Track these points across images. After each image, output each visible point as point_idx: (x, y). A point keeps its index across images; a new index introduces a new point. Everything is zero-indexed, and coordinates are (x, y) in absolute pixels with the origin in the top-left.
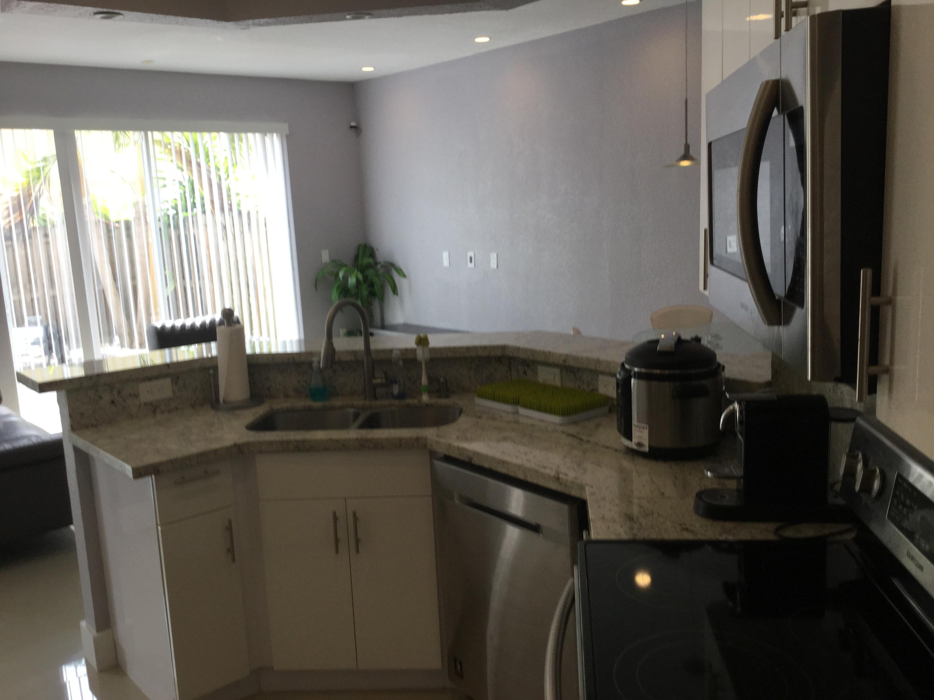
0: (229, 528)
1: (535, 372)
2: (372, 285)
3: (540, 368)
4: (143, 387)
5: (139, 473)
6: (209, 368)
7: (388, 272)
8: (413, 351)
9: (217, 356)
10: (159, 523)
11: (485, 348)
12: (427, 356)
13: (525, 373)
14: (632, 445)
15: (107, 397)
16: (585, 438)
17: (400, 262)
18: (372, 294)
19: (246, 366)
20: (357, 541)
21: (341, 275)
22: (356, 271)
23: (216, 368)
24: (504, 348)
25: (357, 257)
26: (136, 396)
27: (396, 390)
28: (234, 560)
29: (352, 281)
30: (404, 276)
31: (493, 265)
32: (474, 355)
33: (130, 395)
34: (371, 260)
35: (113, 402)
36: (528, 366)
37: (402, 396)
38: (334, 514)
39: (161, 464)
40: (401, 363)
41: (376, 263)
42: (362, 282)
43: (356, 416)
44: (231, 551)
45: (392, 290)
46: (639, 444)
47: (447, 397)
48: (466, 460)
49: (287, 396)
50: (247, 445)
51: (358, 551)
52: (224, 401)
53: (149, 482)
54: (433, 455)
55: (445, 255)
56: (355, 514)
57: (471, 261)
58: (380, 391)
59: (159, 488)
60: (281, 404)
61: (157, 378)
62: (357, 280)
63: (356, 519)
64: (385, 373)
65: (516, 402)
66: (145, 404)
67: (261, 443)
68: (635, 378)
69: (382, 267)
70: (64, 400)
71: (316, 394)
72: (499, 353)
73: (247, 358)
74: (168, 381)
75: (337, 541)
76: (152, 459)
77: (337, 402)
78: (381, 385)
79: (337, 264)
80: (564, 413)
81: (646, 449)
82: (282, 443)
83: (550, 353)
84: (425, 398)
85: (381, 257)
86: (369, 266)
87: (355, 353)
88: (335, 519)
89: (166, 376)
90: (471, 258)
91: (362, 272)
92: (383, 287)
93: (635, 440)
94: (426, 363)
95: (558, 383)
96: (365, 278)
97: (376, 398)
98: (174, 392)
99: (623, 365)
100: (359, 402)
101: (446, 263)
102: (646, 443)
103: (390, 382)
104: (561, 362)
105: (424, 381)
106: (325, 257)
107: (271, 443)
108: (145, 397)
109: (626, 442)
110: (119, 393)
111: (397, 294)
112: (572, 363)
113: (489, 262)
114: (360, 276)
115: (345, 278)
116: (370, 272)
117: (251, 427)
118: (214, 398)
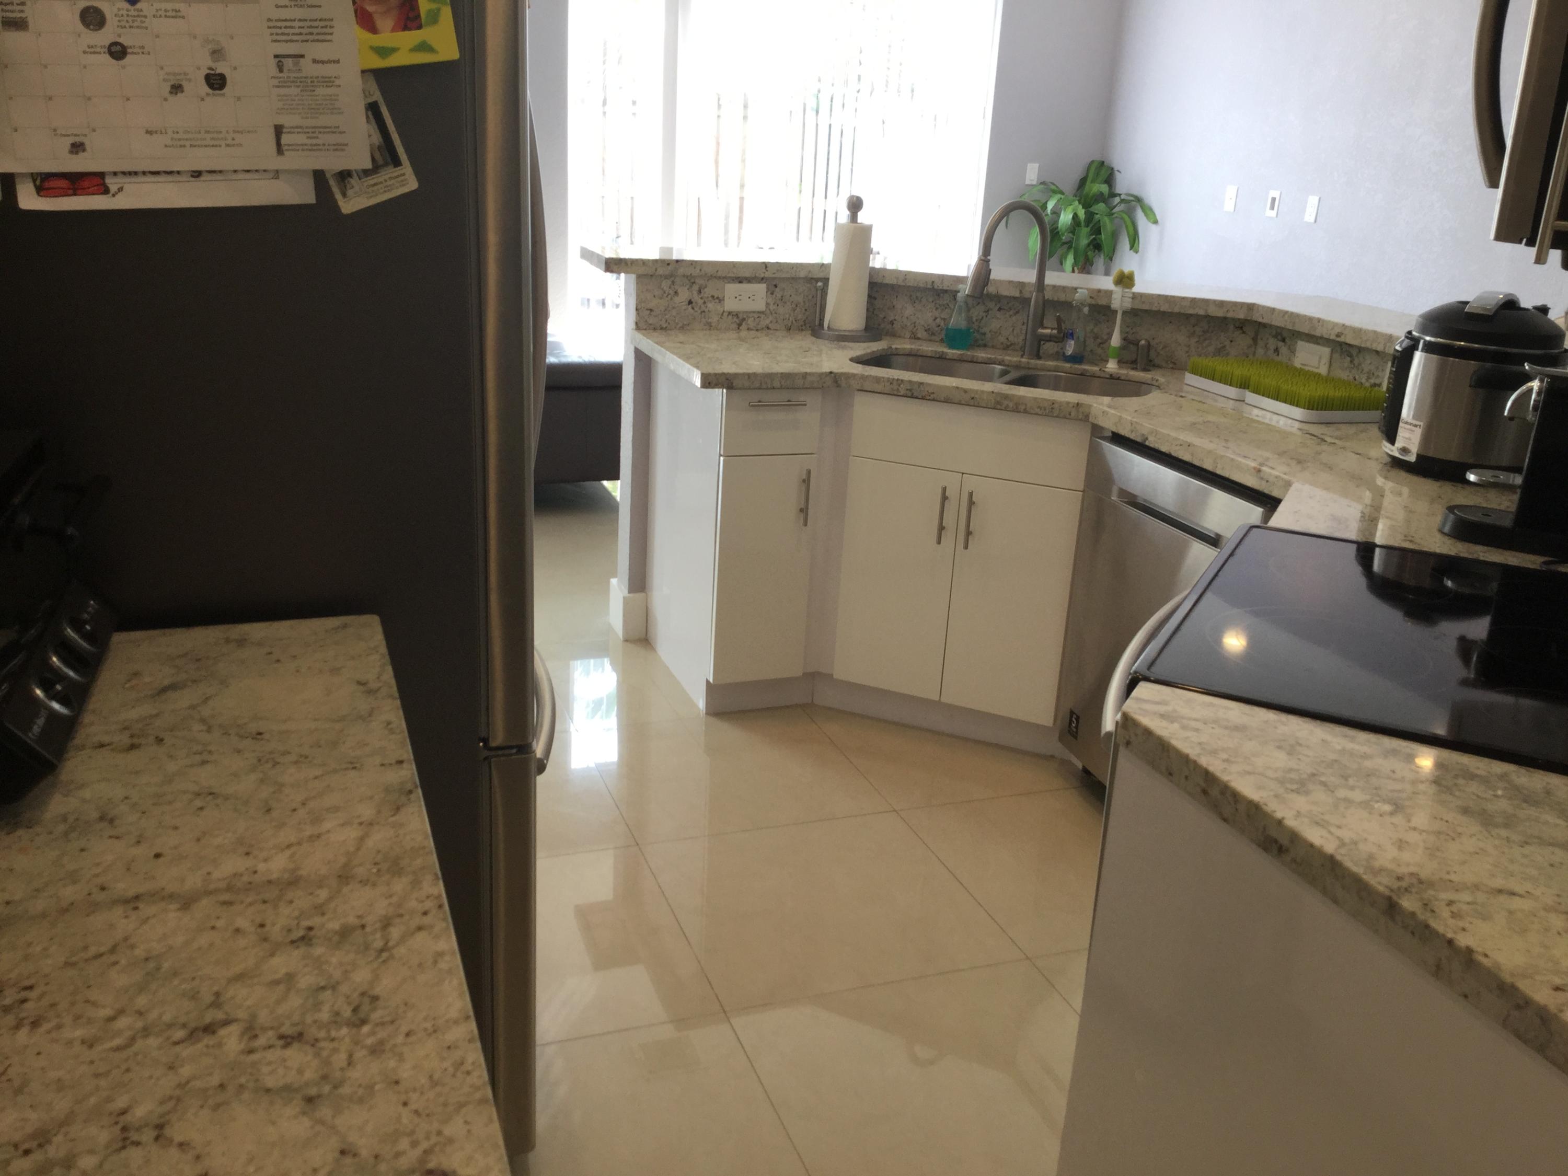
0: (806, 481)
1: (1293, 351)
2: (1097, 231)
3: (1301, 345)
4: (731, 289)
5: (709, 382)
6: (817, 280)
7: (1130, 213)
8: (1109, 293)
9: (831, 264)
10: (722, 453)
11: (1221, 304)
12: (1128, 304)
13: (1277, 351)
14: (1394, 451)
15: (684, 294)
16: (1329, 439)
17: (1152, 198)
18: (1096, 246)
19: (867, 284)
20: (969, 533)
21: (1050, 206)
22: (1077, 203)
23: (826, 281)
24: (1251, 307)
25: (1083, 182)
26: (720, 300)
27: (1070, 347)
28: (805, 524)
29: (1066, 218)
30: (1156, 222)
31: (1310, 217)
32: (1202, 312)
33: (713, 297)
34: (1104, 188)
35: (690, 302)
36: (1283, 340)
37: (1076, 359)
38: (944, 489)
39: (736, 375)
40: (1086, 310)
41: (1113, 195)
42: (1083, 224)
43: (1004, 373)
44: (804, 511)
45: (1129, 241)
46: (1405, 450)
47: (1145, 370)
48: (1139, 439)
49: (914, 337)
50: (848, 376)
51: (966, 547)
52: (829, 327)
53: (718, 395)
54: (1097, 431)
55: (1231, 191)
56: (971, 494)
57: (1272, 208)
58: (1050, 347)
59: (730, 406)
60: (904, 345)
61: (749, 280)
62: (1075, 216)
63: (971, 503)
64: (1059, 320)
65: (1244, 385)
66: (730, 313)
67: (864, 378)
68: (1422, 351)
69: (1122, 201)
70: (633, 286)
71: (954, 338)
72: (1241, 316)
73: (870, 273)
74: (762, 287)
75: (941, 528)
76: (727, 368)
77: (982, 354)
78: (1050, 339)
79: (1048, 188)
80: (1311, 405)
81: (1412, 458)
82: (891, 381)
83: (1319, 320)
84: (1112, 366)
85: (1123, 185)
86: (1100, 198)
87: (1022, 285)
88: (944, 498)
89: (762, 280)
90: (1274, 200)
91: (1087, 205)
92: (1115, 236)
93: (1399, 443)
94: (1124, 313)
95: (1323, 370)
96: (1090, 216)
97: (1039, 357)
98: (768, 304)
99: (1410, 333)
100: (1012, 358)
101: (1229, 206)
102: (1414, 449)
103: (1065, 335)
104: (1333, 337)
105: (1116, 341)
106: (1032, 174)
107: (878, 380)
108: (730, 305)
109: (1387, 447)
110: (700, 292)
111: (1137, 252)
112: (1349, 340)
113: (1303, 211)
114: (1081, 213)
115: (1056, 213)
116: (1100, 207)
117: (858, 360)
118: (817, 323)
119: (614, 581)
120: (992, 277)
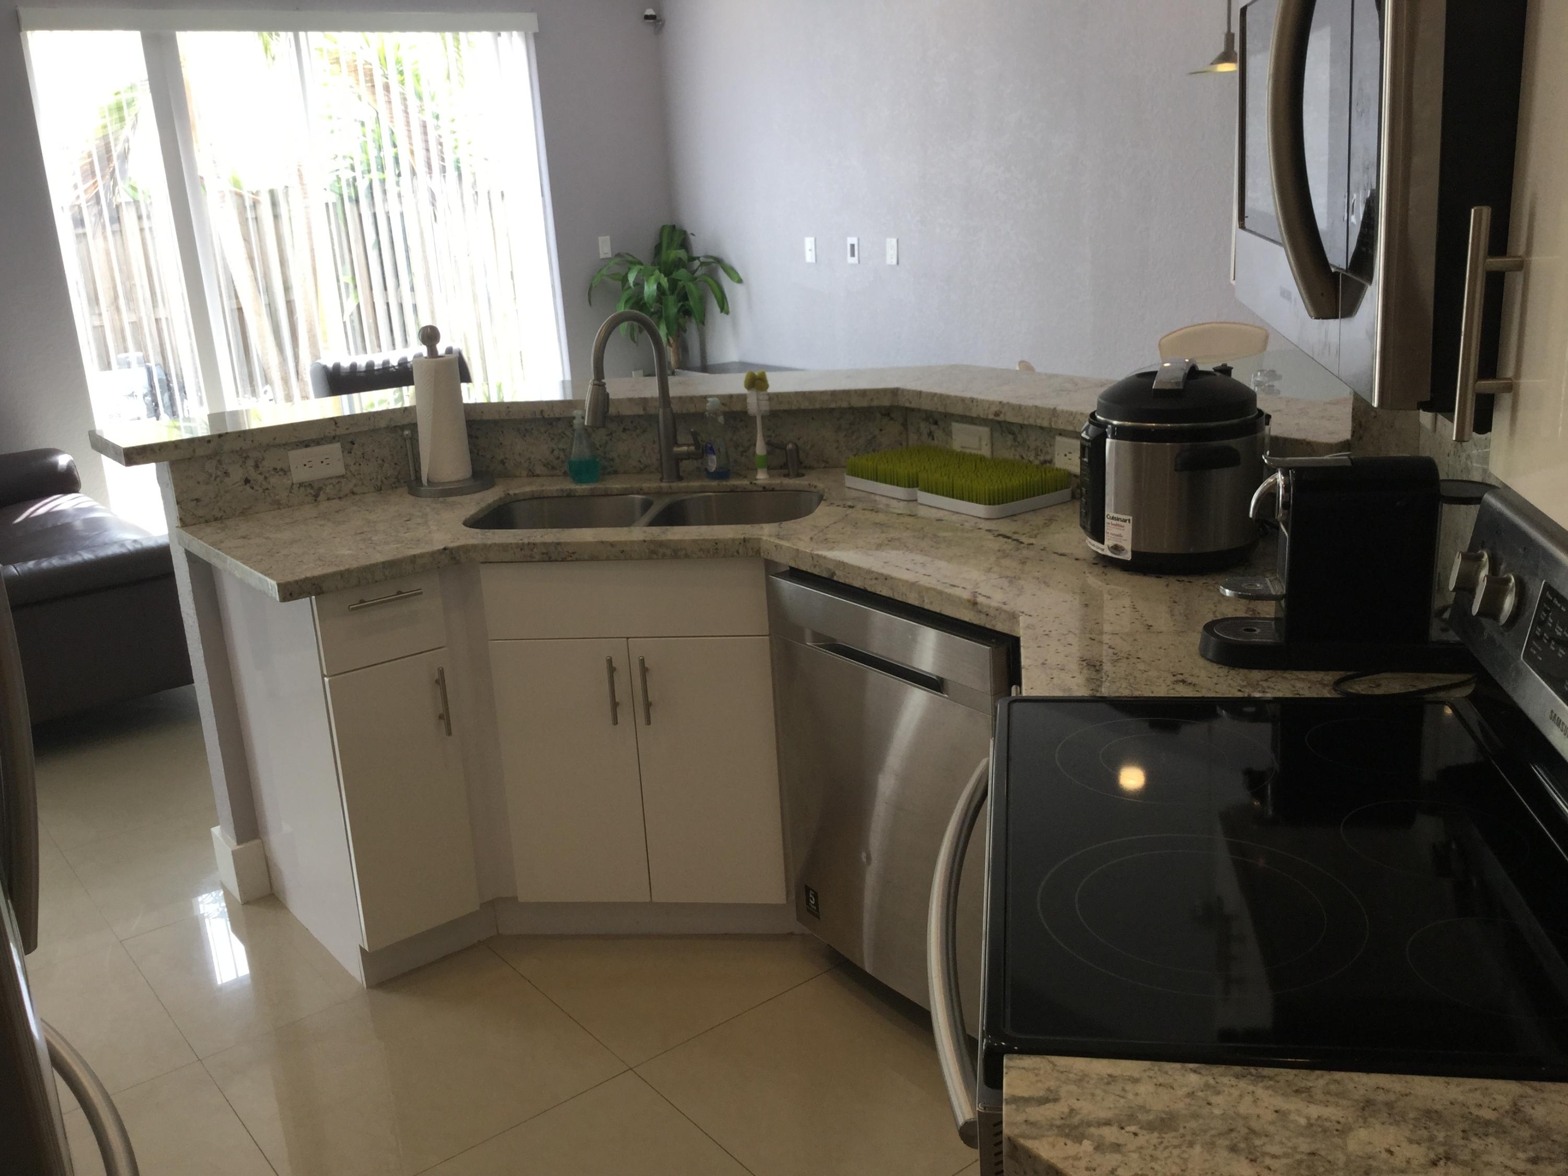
0: (440, 681)
1: (949, 434)
2: (684, 297)
3: (956, 426)
4: (296, 457)
5: (289, 592)
6: (403, 428)
7: (712, 274)
8: (743, 398)
9: (415, 406)
10: (325, 673)
11: (863, 393)
12: (765, 407)
13: (931, 434)
14: (1104, 549)
15: (237, 474)
16: (1023, 539)
17: (733, 257)
18: (686, 312)
19: (465, 422)
20: (648, 705)
21: (631, 278)
22: (657, 272)
23: (414, 426)
24: (895, 392)
25: (658, 249)
26: (285, 472)
27: (713, 463)
28: (449, 733)
29: (650, 289)
30: (740, 281)
31: (891, 259)
32: (845, 405)
33: (275, 469)
34: (682, 254)
35: (247, 481)
36: (936, 423)
37: (721, 474)
38: (610, 661)
39: (324, 577)
40: (721, 419)
41: (692, 259)
42: (668, 292)
43: (647, 505)
44: (444, 717)
45: (718, 302)
46: (1116, 548)
47: (799, 475)
48: (825, 575)
49: (532, 474)
50: (465, 549)
51: (649, 722)
52: (428, 481)
53: (304, 606)
54: (771, 567)
55: (809, 243)
56: (642, 661)
57: (853, 255)
58: (686, 465)
59: (323, 615)
60: (522, 487)
61: (318, 442)
62: (659, 286)
63: (644, 670)
64: (695, 435)
65: (913, 483)
66: (301, 485)
67: (486, 548)
68: (1113, 437)
69: (702, 264)
70: (167, 476)
71: (580, 471)
72: (886, 402)
73: (465, 411)
74: (337, 446)
75: (615, 705)
76: (311, 569)
77: (615, 485)
78: (688, 456)
79: (625, 260)
80: (991, 500)
81: (1128, 556)
82: (521, 547)
83: (972, 400)
84: (762, 477)
85: (699, 248)
86: (679, 264)
87: (644, 401)
88: (612, 670)
89: (333, 439)
90: (853, 246)
91: (667, 274)
92: (703, 300)
93: (1109, 541)
94: (763, 417)
95: (986, 451)
96: (673, 283)
97: (680, 478)
98: (347, 466)
99: (1093, 415)
100: (652, 484)
101: (810, 257)
102: (1127, 545)
103: (703, 450)
104: (991, 417)
105: (760, 448)
106: (605, 248)
107: (505, 547)
108: (300, 474)
109: (1094, 545)
110: (257, 466)
111: (727, 313)
112: (1010, 417)
113: (884, 254)
114: (664, 281)
115: (639, 284)
116: (681, 273)
117: (475, 523)
118: (413, 477)
119: (216, 831)
120: (610, 397)
